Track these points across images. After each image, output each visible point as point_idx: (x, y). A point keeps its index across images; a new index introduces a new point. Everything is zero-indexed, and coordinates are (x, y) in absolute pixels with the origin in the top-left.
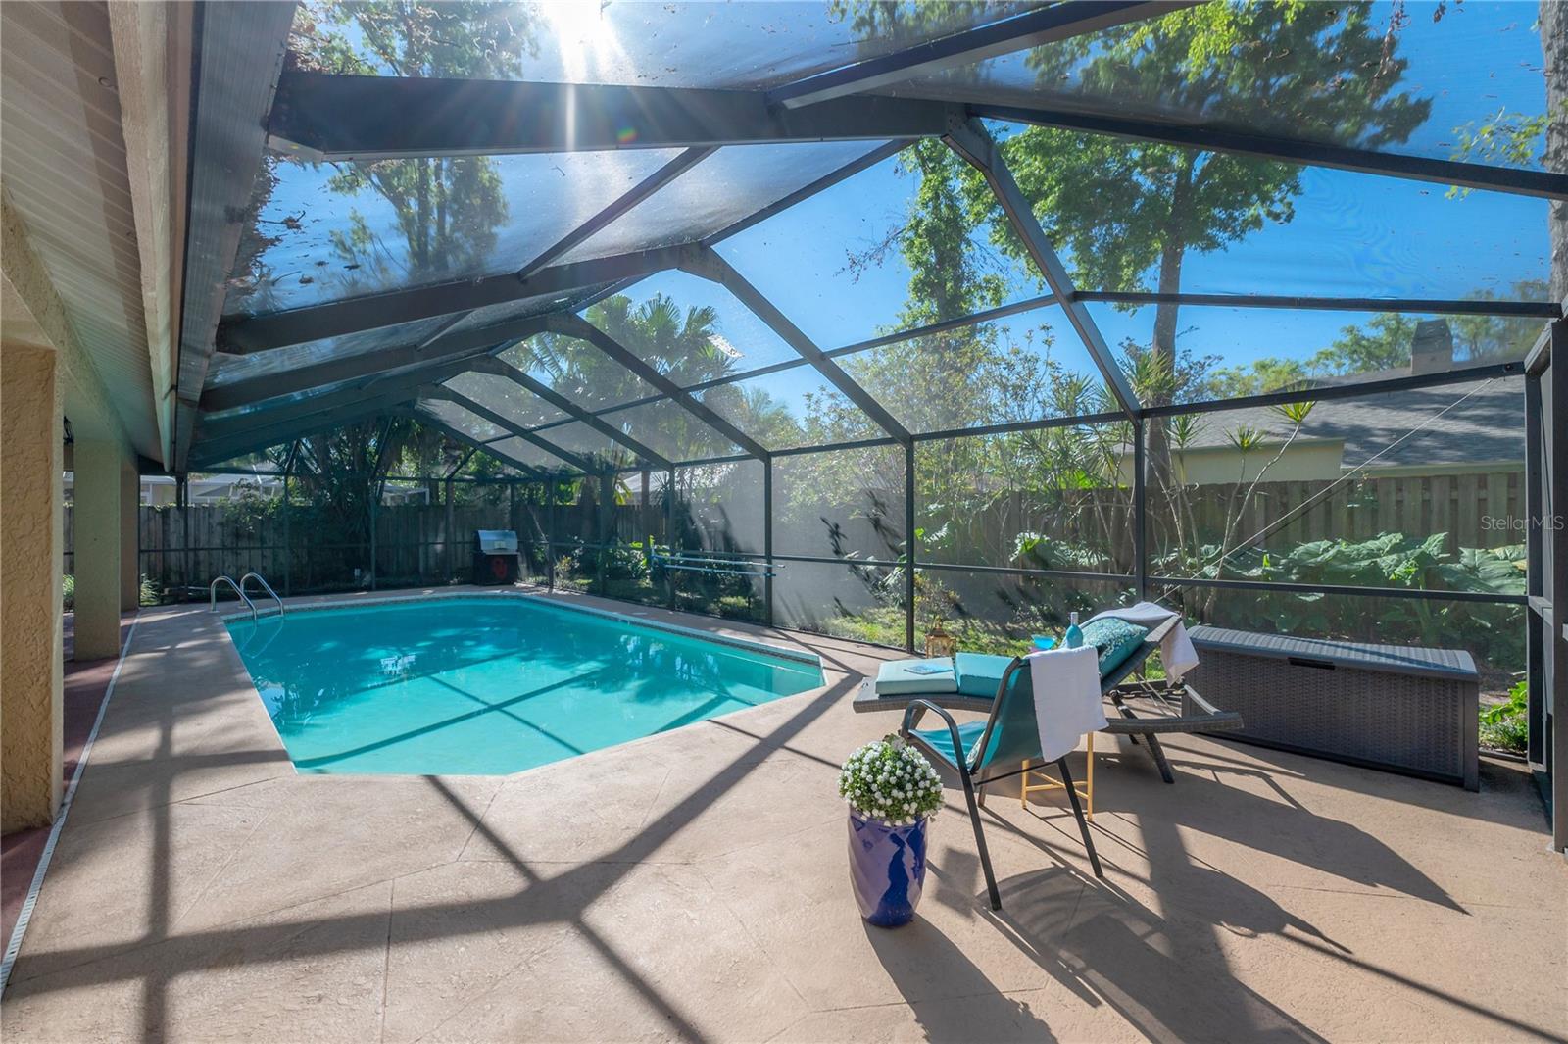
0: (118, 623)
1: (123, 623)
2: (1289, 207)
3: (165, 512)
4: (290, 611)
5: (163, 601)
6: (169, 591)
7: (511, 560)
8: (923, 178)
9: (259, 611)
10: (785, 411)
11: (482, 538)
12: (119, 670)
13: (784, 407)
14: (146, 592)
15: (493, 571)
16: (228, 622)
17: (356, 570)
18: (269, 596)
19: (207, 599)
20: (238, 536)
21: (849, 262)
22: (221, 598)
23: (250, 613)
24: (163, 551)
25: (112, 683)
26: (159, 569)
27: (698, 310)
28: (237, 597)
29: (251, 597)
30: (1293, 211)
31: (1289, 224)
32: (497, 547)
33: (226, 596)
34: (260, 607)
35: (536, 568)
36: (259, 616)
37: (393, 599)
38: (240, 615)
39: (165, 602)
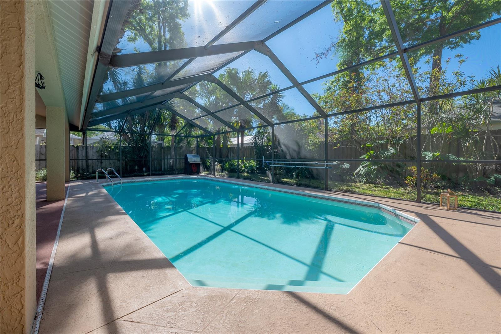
0: (64, 185)
1: (66, 185)
2: (479, 34)
3: (78, 147)
4: (124, 183)
5: (78, 179)
6: (80, 175)
7: (198, 165)
8: (345, 23)
9: (114, 182)
10: (293, 111)
11: (188, 157)
12: (66, 202)
13: (293, 110)
14: (72, 174)
15: (192, 169)
16: (103, 186)
17: (144, 168)
18: (117, 177)
19: (94, 178)
20: (102, 156)
21: (316, 56)
22: (100, 178)
23: (111, 183)
24: (77, 160)
25: (64, 208)
26: (76, 168)
27: (262, 73)
28: (105, 177)
29: (111, 177)
30: (480, 35)
31: (478, 41)
32: (193, 160)
33: (101, 176)
34: (114, 181)
35: (207, 168)
36: (114, 184)
37: (160, 179)
38: (107, 184)
39: (79, 179)
